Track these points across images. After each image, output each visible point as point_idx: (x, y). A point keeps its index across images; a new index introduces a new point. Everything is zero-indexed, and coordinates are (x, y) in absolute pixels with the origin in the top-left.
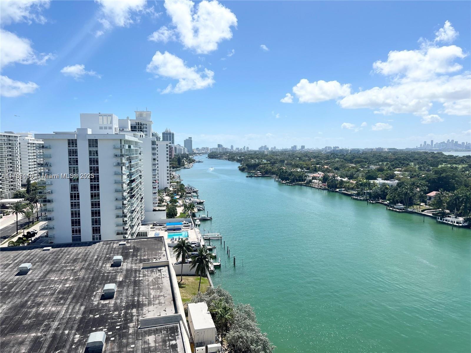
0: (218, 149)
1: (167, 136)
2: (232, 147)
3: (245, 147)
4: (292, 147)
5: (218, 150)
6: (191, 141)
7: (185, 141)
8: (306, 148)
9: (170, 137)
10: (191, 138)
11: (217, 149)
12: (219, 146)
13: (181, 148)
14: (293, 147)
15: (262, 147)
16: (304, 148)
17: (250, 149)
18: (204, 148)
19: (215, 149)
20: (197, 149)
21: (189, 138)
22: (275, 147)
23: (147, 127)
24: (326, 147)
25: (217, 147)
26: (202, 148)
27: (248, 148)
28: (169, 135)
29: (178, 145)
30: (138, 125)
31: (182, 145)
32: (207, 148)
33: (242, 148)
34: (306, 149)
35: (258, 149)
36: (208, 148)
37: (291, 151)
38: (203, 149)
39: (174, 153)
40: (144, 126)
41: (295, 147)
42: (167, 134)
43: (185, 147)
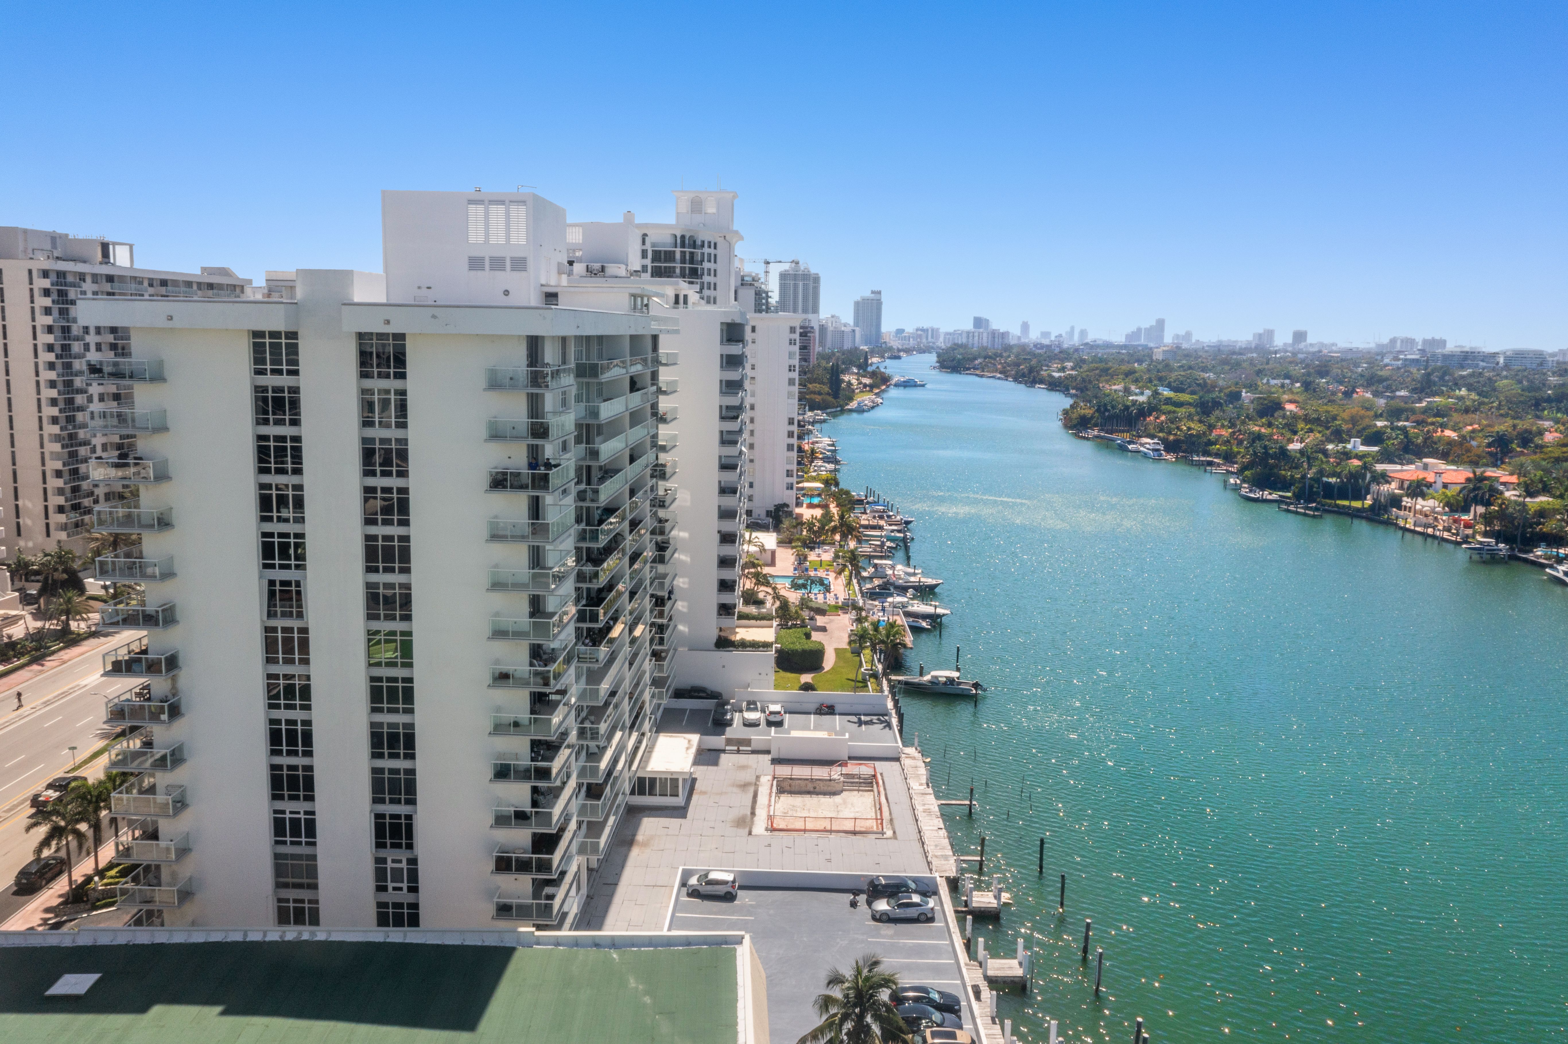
0: (976, 334)
1: (796, 286)
2: (1025, 327)
3: (1072, 328)
4: (1254, 335)
5: (976, 338)
6: (879, 303)
7: (857, 304)
8: (1312, 339)
9: (805, 287)
10: (879, 293)
11: (971, 335)
12: (979, 322)
13: (843, 329)
14: (1260, 335)
15: (1139, 330)
16: (1305, 340)
17: (1089, 339)
18: (923, 330)
19: (964, 335)
20: (900, 331)
21: (873, 292)
22: (1188, 335)
23: (715, 256)
24: (1393, 341)
25: (969, 326)
26: (917, 330)
27: (1083, 333)
28: (801, 284)
29: (833, 317)
30: (683, 245)
31: (847, 317)
32: (935, 332)
33: (1064, 335)
34: (1311, 345)
35: (1124, 340)
36: (938, 329)
37: (1257, 349)
38: (919, 332)
39: (818, 349)
40: (706, 250)
41: (1270, 333)
42: (795, 277)
43: (856, 323)
